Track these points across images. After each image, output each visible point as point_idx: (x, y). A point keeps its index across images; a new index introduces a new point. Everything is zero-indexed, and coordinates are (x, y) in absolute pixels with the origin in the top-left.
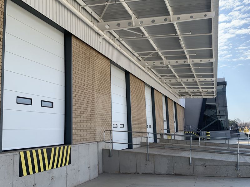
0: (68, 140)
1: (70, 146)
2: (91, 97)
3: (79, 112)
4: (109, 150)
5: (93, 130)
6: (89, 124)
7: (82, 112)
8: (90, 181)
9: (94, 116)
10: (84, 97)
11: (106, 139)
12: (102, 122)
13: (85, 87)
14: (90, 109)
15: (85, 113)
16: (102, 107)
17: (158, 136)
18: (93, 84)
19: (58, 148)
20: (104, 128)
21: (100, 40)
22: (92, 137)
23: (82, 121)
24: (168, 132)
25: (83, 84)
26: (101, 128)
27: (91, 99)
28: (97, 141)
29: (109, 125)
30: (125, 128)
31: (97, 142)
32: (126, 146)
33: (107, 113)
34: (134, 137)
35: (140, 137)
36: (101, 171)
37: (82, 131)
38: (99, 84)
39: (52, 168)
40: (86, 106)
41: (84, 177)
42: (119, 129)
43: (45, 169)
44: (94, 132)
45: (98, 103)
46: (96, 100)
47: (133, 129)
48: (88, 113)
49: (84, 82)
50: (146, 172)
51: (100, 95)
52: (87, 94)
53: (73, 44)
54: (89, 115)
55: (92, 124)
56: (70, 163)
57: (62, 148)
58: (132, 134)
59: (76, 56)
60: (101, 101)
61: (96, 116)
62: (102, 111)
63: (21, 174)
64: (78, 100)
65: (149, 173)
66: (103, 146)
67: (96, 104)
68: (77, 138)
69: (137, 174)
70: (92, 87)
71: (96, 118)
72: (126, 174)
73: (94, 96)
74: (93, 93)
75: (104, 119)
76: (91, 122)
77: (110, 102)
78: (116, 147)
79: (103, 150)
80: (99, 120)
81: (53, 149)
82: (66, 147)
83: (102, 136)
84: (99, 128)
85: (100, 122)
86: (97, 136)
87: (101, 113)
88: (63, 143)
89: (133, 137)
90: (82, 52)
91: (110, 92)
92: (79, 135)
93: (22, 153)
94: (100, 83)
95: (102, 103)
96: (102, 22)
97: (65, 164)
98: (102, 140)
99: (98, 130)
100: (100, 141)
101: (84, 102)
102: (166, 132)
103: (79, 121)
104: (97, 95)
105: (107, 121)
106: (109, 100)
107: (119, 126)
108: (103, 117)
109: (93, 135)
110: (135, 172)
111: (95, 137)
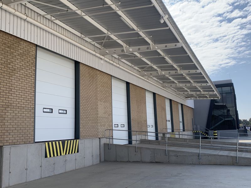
0: (77, 136)
1: (78, 140)
2: (94, 105)
3: (85, 116)
4: (109, 144)
5: (97, 129)
6: (93, 125)
7: (87, 116)
8: (93, 165)
9: (97, 119)
10: (89, 106)
11: (107, 136)
12: (104, 123)
13: (90, 98)
14: (94, 114)
15: (90, 117)
16: (104, 112)
17: (160, 135)
18: (97, 95)
19: (69, 141)
20: (105, 128)
21: (102, 62)
22: (96, 134)
23: (87, 123)
24: (173, 131)
25: (88, 96)
26: (103, 128)
27: (95, 106)
28: (99, 137)
29: (110, 125)
30: (126, 128)
31: (99, 138)
32: (126, 142)
33: (108, 116)
34: (134, 135)
35: (140, 135)
36: (103, 160)
37: (87, 130)
38: (102, 95)
39: (66, 154)
40: (91, 112)
41: (88, 162)
42: (119, 128)
43: (61, 155)
44: (97, 131)
45: (100, 109)
46: (99, 107)
47: (133, 129)
48: (92, 117)
49: (89, 95)
50: (135, 160)
51: (102, 103)
52: (91, 103)
53: (80, 69)
54: (93, 118)
55: (95, 125)
56: (78, 152)
57: (72, 141)
58: (132, 132)
59: (83, 76)
60: (103, 107)
61: (99, 119)
62: (104, 115)
63: (46, 156)
64: (84, 108)
65: (137, 162)
66: (104, 141)
67: (99, 110)
68: (84, 135)
69: (129, 162)
70: (95, 98)
71: (99, 120)
72: (121, 162)
73: (97, 104)
74: (96, 102)
75: (106, 120)
76: (95, 123)
77: (111, 107)
78: (115, 142)
79: (104, 144)
80: (101, 122)
81: (66, 142)
82: (75, 141)
83: (103, 133)
84: (101, 128)
85: (102, 123)
86: (99, 134)
87: (103, 116)
88: (74, 138)
89: (132, 135)
90: (88, 73)
91: (111, 99)
92: (85, 133)
93: (47, 143)
94: (102, 93)
95: (104, 109)
96: (103, 49)
97: (75, 152)
98: (103, 137)
99: (100, 129)
100: (102, 138)
101: (89, 109)
102: (169, 130)
103: (85, 123)
104: (100, 103)
105: (109, 122)
106: (110, 106)
107: (119, 126)
108: (105, 119)
109: (96, 132)
110: (127, 160)
111: (98, 134)
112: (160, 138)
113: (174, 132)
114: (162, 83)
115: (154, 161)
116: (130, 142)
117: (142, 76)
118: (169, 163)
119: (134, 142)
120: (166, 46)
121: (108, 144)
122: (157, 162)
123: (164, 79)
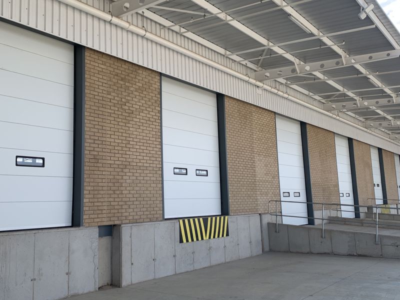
0: (225, 210)
1: (226, 217)
2: (249, 161)
3: (236, 180)
4: (276, 224)
5: (255, 200)
6: (249, 193)
7: (240, 180)
8: (251, 257)
9: (255, 183)
10: (241, 163)
11: (272, 211)
12: (266, 191)
13: (241, 150)
14: (249, 176)
15: (243, 180)
16: (265, 172)
17: (363, 210)
18: (253, 145)
19: (214, 218)
20: (268, 198)
21: (259, 91)
22: (253, 208)
23: (239, 190)
24: (385, 202)
25: (239, 148)
26: (265, 198)
27: (250, 164)
28: (260, 212)
29: (276, 193)
30: (303, 198)
31: (260, 214)
32: (304, 222)
33: (273, 179)
34: (317, 210)
35: (327, 209)
36: (267, 249)
37: (240, 200)
38: (260, 144)
39: (210, 238)
40: (244, 173)
41: (245, 252)
42: (292, 198)
43: (202, 239)
44: (256, 203)
45: (259, 167)
46: (257, 165)
47: (314, 200)
48: (246, 180)
49: (240, 145)
50: (322, 251)
51: (262, 158)
52: (244, 158)
53: (226, 105)
54: (248, 183)
55: (252, 193)
56: (227, 235)
57: (218, 218)
58: (314, 205)
59: (230, 116)
60: (263, 165)
61: (258, 183)
62: (265, 177)
63: (181, 241)
64: (233, 167)
65: (325, 253)
66: (267, 219)
67: (257, 169)
68: (235, 209)
69: (310, 253)
70: (250, 149)
71: (257, 186)
72: (298, 253)
73: (253, 159)
74: (252, 157)
75: (269, 186)
76: (251, 190)
77: (276, 165)
78: (286, 221)
79: (269, 224)
80: (261, 188)
81: (209, 219)
82: (222, 218)
83: (266, 207)
84: (262, 198)
85: (263, 190)
86: (259, 207)
87: (264, 179)
88: (221, 214)
89: (314, 209)
90: (237, 111)
91: (276, 152)
92: (237, 206)
93: (181, 221)
94: (262, 142)
95: (265, 168)
96: (260, 70)
97: (223, 236)
98: (266, 212)
99: (261, 200)
100: (265, 213)
101: (241, 167)
102: (380, 202)
103: (236, 190)
104: (258, 158)
105: (273, 189)
106: (274, 162)
107: (292, 194)
108: (267, 184)
109: (255, 205)
110: (308, 250)
111: (257, 208)
112: (362, 216)
113: (387, 204)
114: (363, 120)
115: (355, 254)
116: (311, 221)
117: (328, 111)
118: (381, 257)
119: (317, 222)
120: (371, 58)
121: (274, 223)
122: (359, 256)
123: (366, 114)
